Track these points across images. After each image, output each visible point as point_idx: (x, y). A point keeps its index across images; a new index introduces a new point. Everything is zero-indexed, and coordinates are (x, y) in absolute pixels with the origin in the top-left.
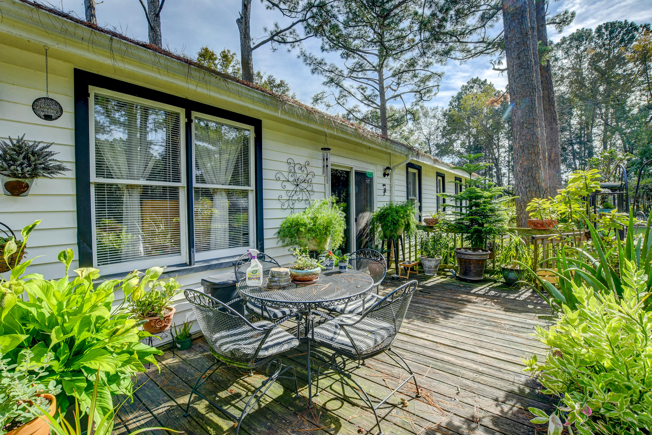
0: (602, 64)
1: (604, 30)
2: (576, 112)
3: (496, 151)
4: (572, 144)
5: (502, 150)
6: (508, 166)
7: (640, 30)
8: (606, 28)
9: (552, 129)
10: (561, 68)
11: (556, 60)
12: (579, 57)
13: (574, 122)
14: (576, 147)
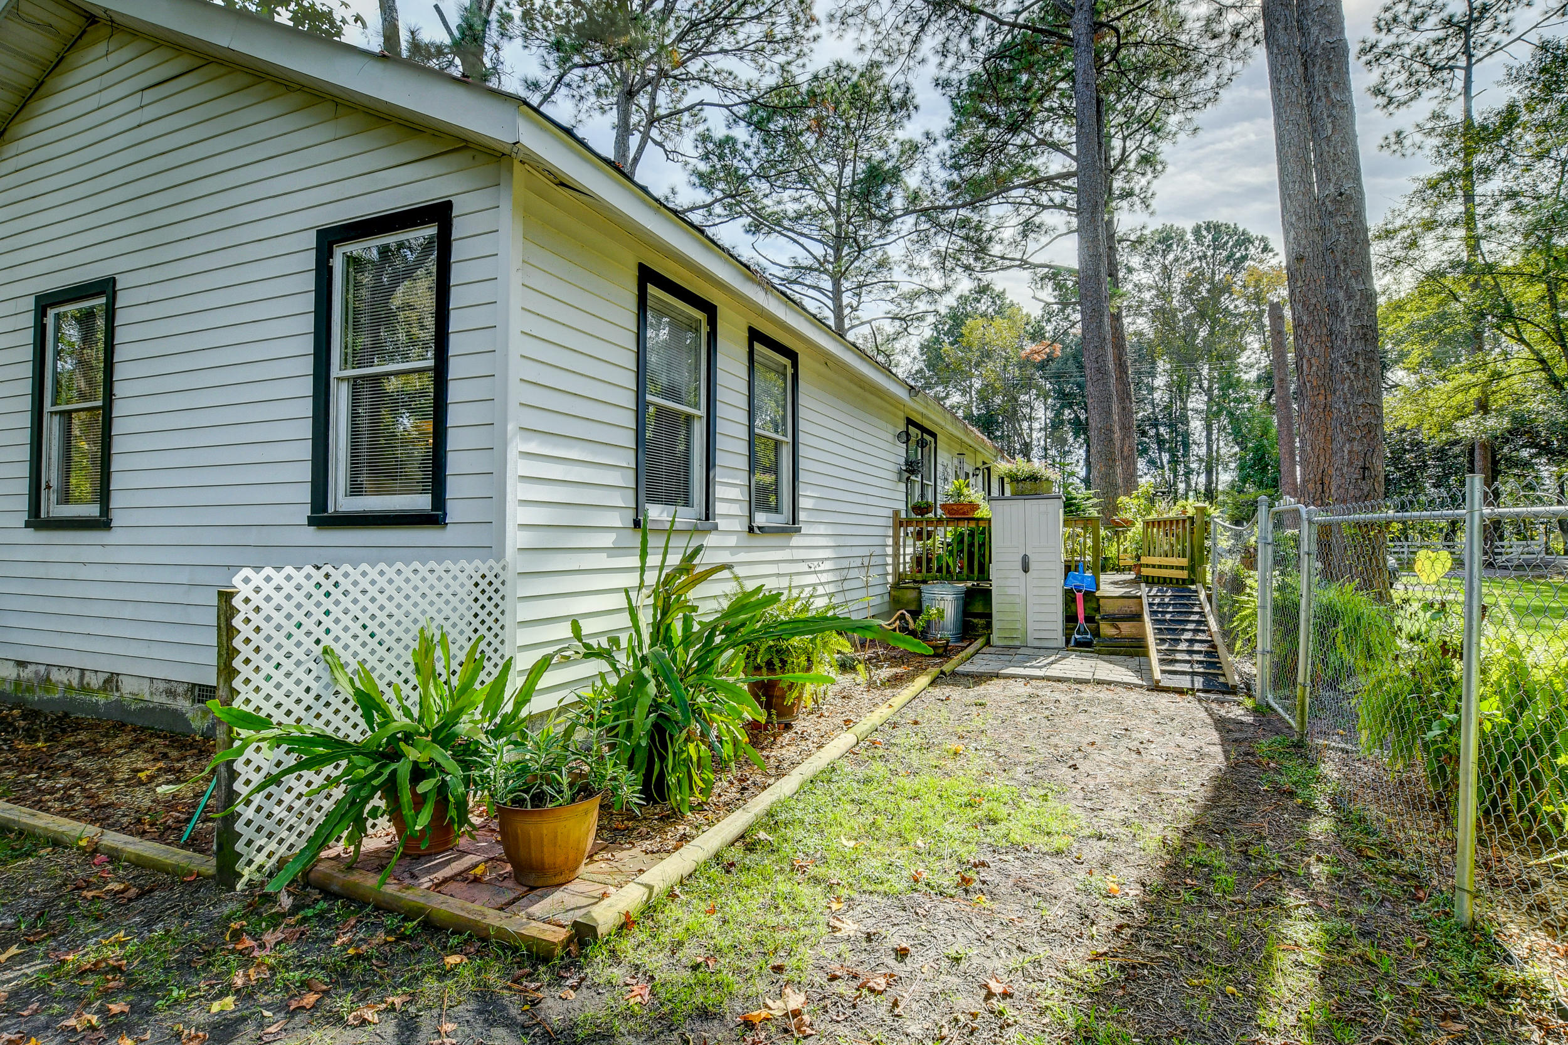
0: (1204, 290)
1: (1204, 233)
2: (1162, 365)
3: (1025, 425)
4: (1155, 426)
5: (1036, 425)
6: (1045, 457)
7: (1257, 243)
8: (1208, 229)
9: (1124, 409)
10: (1139, 287)
11: (1130, 270)
12: (1166, 273)
13: (1160, 381)
14: (1162, 430)
